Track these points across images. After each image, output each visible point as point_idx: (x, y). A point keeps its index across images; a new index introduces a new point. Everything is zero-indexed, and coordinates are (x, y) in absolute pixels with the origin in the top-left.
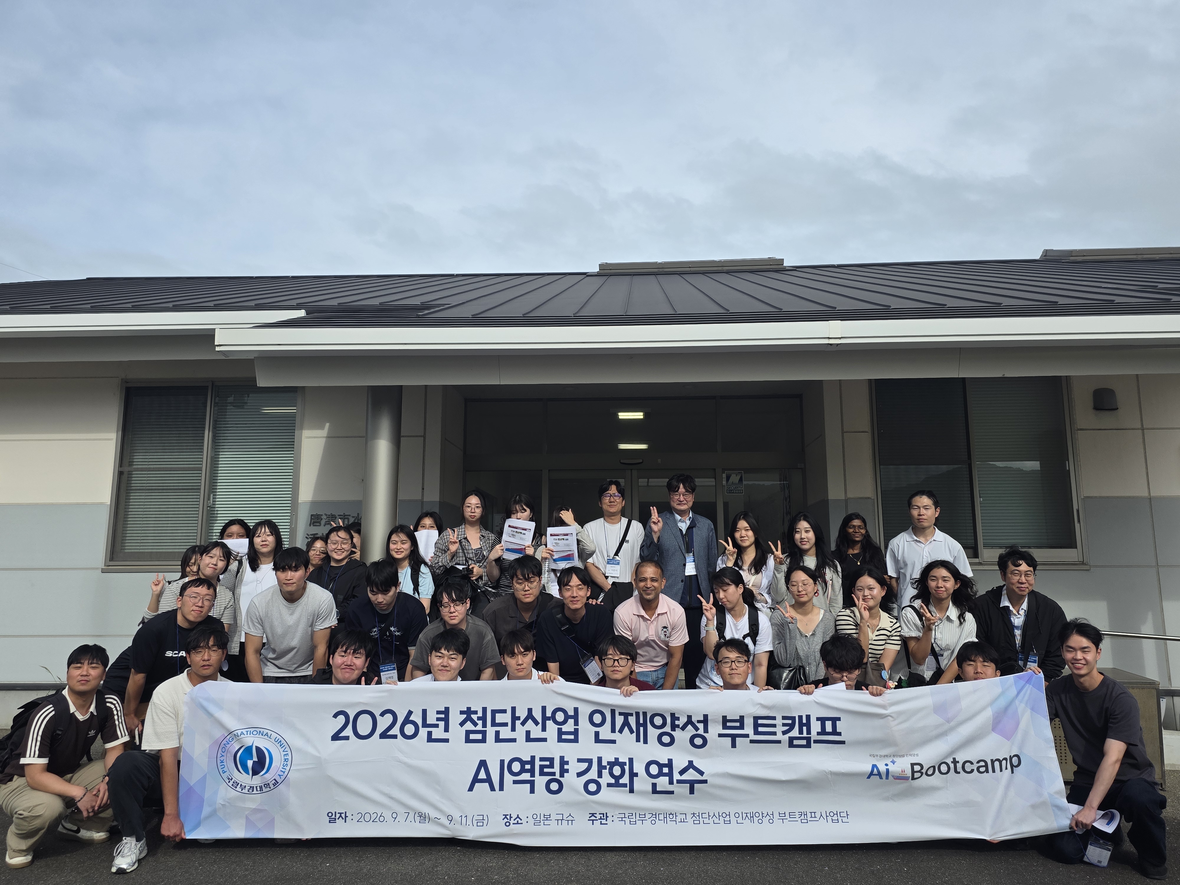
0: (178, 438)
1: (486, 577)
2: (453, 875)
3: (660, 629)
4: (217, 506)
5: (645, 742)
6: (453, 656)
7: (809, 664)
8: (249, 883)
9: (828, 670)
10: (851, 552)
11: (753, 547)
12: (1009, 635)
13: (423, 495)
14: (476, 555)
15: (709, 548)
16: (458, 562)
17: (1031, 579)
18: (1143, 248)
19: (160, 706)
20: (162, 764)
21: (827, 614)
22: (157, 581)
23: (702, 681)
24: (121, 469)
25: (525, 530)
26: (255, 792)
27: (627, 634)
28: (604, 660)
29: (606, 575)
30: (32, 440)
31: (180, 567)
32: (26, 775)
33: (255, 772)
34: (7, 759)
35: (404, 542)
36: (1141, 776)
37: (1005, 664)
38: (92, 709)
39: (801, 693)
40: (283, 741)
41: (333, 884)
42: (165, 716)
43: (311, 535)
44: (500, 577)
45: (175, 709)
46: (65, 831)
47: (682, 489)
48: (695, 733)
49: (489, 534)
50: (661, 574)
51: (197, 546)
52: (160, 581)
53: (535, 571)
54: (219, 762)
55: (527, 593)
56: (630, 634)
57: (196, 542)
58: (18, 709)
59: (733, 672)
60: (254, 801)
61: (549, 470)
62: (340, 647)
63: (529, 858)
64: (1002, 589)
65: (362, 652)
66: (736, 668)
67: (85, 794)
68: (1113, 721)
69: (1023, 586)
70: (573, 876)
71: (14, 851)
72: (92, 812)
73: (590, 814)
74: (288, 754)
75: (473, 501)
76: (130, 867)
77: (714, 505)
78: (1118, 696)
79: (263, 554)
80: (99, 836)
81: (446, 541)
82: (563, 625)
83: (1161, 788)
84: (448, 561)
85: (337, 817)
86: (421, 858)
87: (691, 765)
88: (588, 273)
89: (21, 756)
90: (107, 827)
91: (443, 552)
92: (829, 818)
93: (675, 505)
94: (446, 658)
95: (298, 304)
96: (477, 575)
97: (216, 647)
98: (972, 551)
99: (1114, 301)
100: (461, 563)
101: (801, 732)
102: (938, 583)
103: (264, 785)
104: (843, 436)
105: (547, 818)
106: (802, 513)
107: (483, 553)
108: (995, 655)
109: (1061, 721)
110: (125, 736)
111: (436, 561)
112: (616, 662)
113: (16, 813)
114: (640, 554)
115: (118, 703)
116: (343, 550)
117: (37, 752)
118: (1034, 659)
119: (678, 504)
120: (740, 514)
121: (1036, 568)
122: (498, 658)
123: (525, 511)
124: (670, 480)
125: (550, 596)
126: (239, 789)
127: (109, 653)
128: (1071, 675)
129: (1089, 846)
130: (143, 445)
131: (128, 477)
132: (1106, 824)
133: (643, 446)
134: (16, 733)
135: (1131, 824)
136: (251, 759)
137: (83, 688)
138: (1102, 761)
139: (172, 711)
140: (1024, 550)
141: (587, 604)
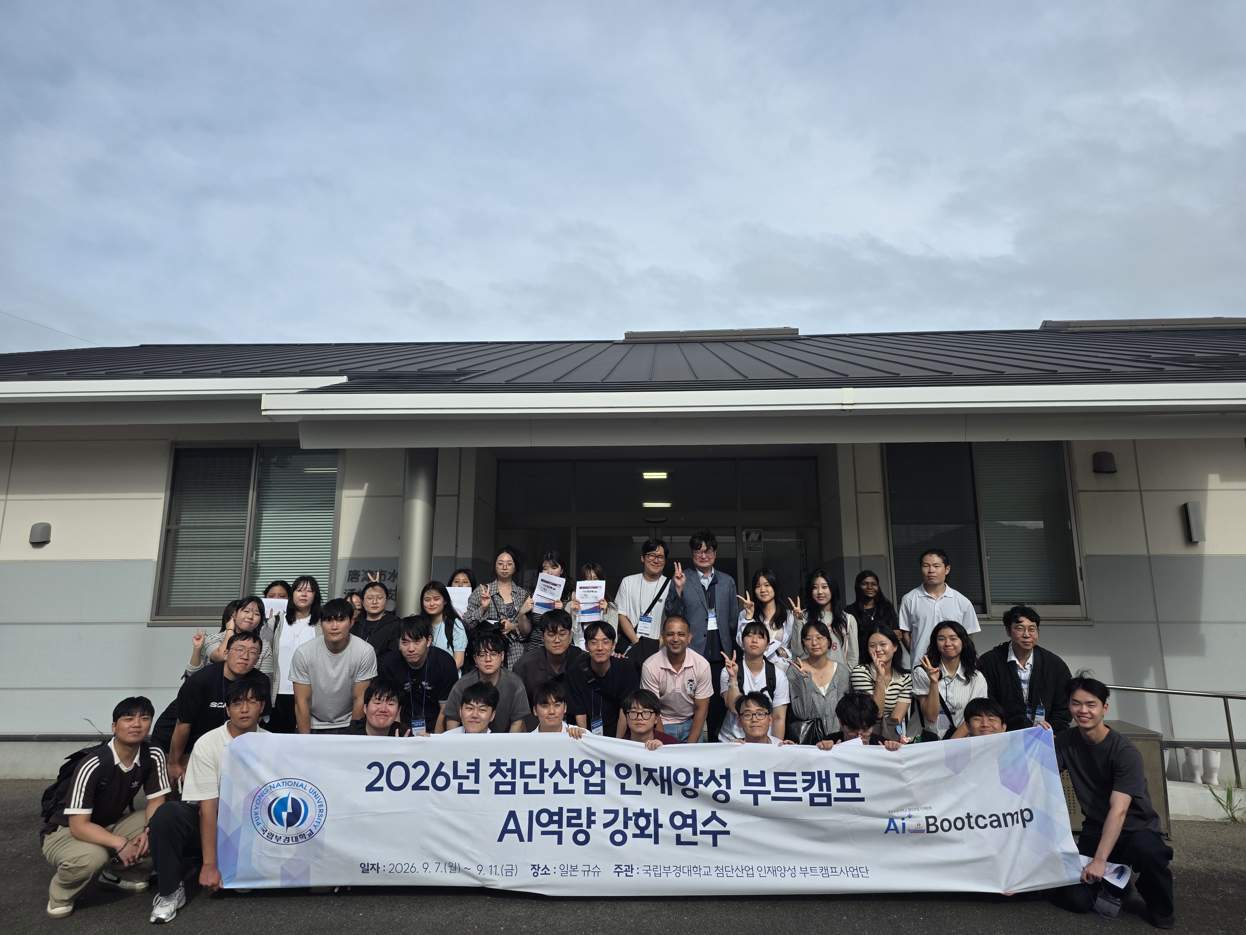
0: (223, 498)
1: (517, 632)
2: (483, 925)
3: (686, 682)
4: (259, 562)
5: (670, 793)
6: (483, 708)
7: (826, 716)
8: (284, 933)
9: (842, 724)
10: (865, 607)
11: (773, 602)
12: (1017, 689)
13: (456, 552)
14: (508, 610)
15: (730, 604)
16: (490, 617)
17: (1035, 634)
19: (201, 758)
20: (202, 814)
21: (842, 667)
22: (198, 636)
23: (722, 735)
24: (169, 527)
26: (291, 842)
27: (654, 687)
28: (628, 713)
29: (637, 631)
30: (85, 499)
33: (290, 824)
35: (436, 598)
36: (1148, 827)
38: (136, 760)
39: (820, 748)
40: (318, 792)
41: (366, 934)
42: (206, 768)
43: (349, 590)
44: (531, 631)
45: (216, 760)
46: (105, 881)
47: (704, 547)
48: (718, 789)
49: (520, 590)
50: (688, 629)
52: (201, 636)
53: (566, 624)
54: (253, 814)
55: (557, 645)
56: (657, 687)
57: (239, 597)
58: (65, 759)
59: (754, 724)
60: (290, 851)
61: (577, 528)
62: (374, 694)
64: (1009, 645)
65: (395, 700)
66: (757, 721)
67: (126, 845)
68: (1118, 774)
69: (1027, 640)
70: (599, 925)
71: (56, 901)
72: (133, 861)
73: (616, 865)
74: (322, 805)
75: (506, 557)
76: (169, 917)
77: (734, 561)
78: (1122, 750)
79: (301, 609)
80: (140, 885)
81: (479, 597)
82: (589, 678)
83: (1167, 839)
84: (481, 615)
85: (370, 868)
86: (451, 908)
87: (714, 816)
88: (615, 341)
90: (146, 877)
91: (476, 607)
92: (850, 873)
93: (697, 562)
94: (476, 710)
95: (341, 371)
96: (507, 630)
97: (255, 699)
98: (981, 607)
99: (1110, 370)
100: (493, 618)
101: (821, 789)
102: (946, 643)
103: (300, 836)
104: (856, 496)
105: (574, 869)
106: (820, 569)
107: (515, 608)
108: (1001, 709)
109: (1069, 772)
110: (167, 787)
111: (469, 616)
112: (640, 715)
113: (60, 864)
115: (161, 755)
116: (378, 605)
117: (81, 803)
118: (1042, 712)
119: (700, 562)
120: (760, 571)
121: (1039, 623)
122: (529, 709)
123: (558, 567)
124: (694, 537)
125: (579, 649)
126: (274, 840)
127: (154, 704)
128: (1077, 727)
130: (190, 504)
131: (175, 535)
132: (1119, 879)
133: (667, 505)
134: (62, 783)
135: (1140, 875)
136: (286, 810)
137: (131, 739)
138: (1109, 812)
139: (212, 762)
140: (1027, 606)
141: (612, 658)
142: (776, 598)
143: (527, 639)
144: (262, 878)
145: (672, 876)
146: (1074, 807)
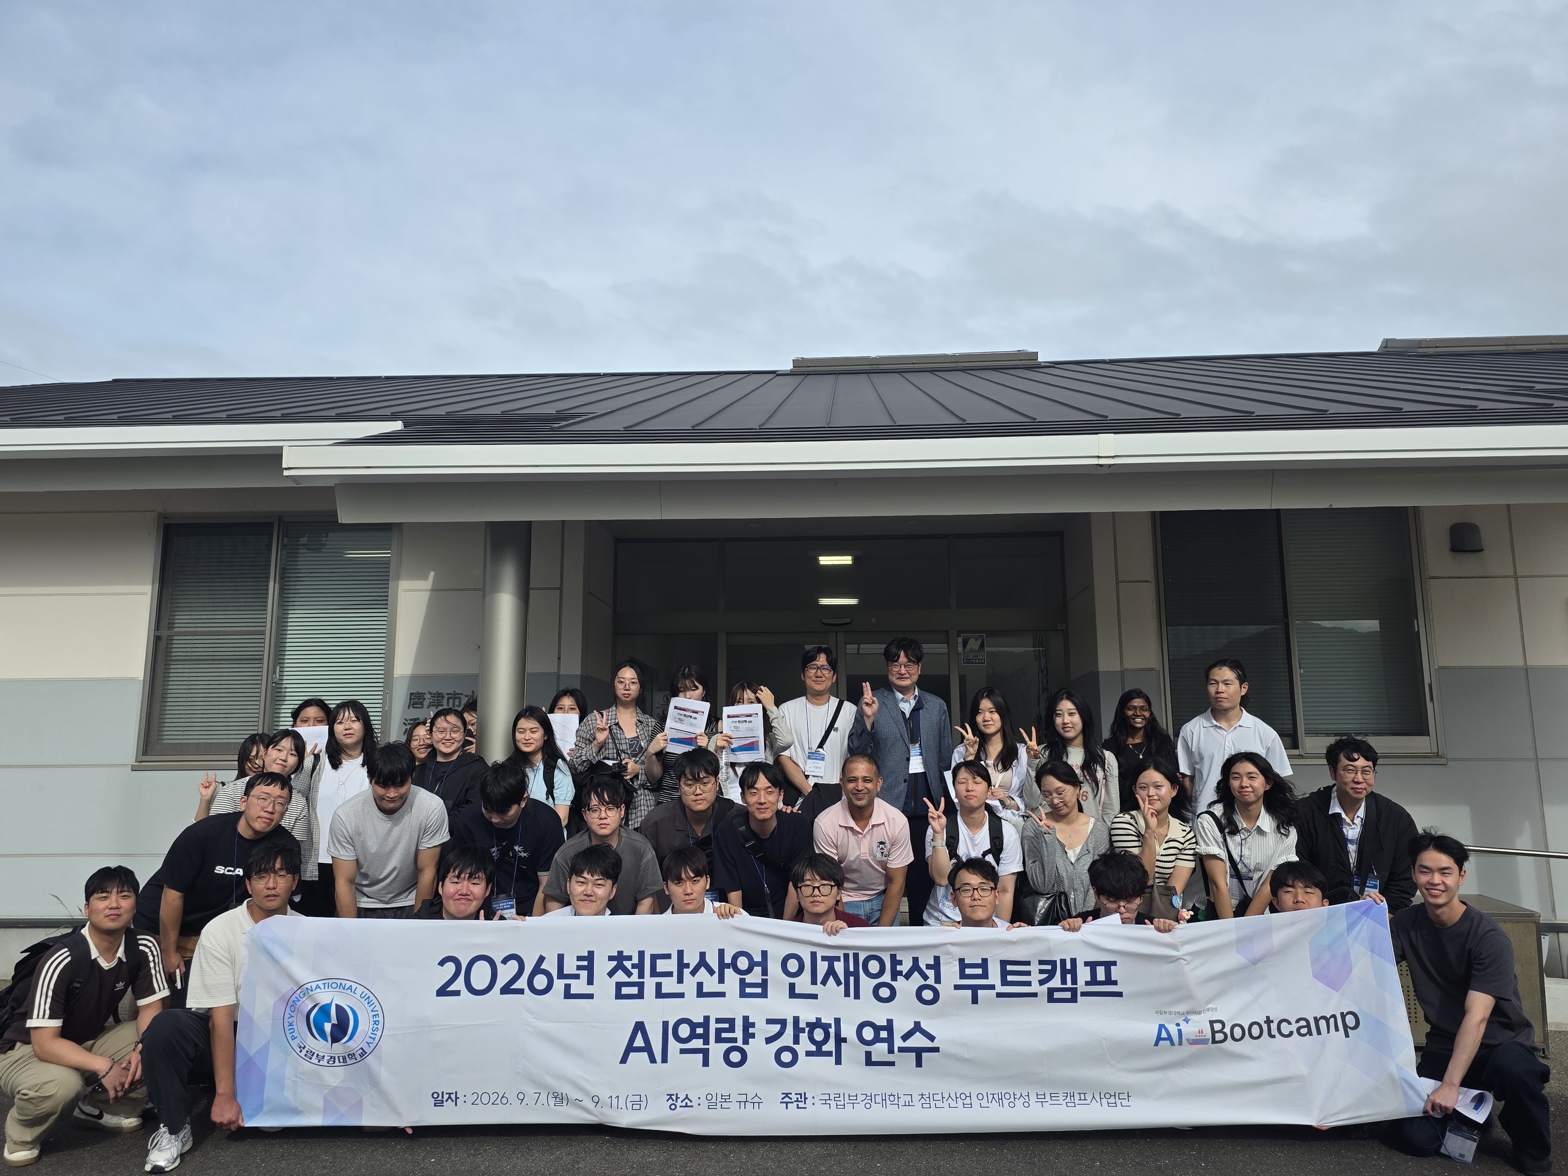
0: (233, 592)
1: (644, 776)
2: (600, 1174)
3: (875, 845)
4: (285, 682)
5: (857, 996)
6: (599, 882)
7: (1075, 890)
9: (1099, 898)
10: (1130, 741)
11: (999, 736)
12: (1341, 852)
13: (559, 666)
14: (631, 746)
15: (941, 736)
16: (607, 755)
17: (1370, 777)
18: (1515, 337)
19: (211, 950)
20: (213, 1026)
21: (1099, 823)
22: (207, 783)
23: (930, 915)
24: (158, 634)
25: (697, 712)
26: (337, 1063)
27: (832, 853)
28: (800, 888)
29: (806, 774)
30: (41, 595)
31: (237, 763)
32: (32, 1042)
33: (335, 1039)
34: (7, 1019)
35: (534, 729)
36: (1516, 1040)
37: (1335, 890)
38: (121, 953)
39: (1064, 929)
40: (372, 997)
42: (218, 963)
43: (410, 720)
44: (663, 776)
45: (232, 953)
46: (83, 1117)
47: (903, 658)
48: (923, 982)
49: (648, 718)
50: (876, 772)
51: (257, 734)
52: (211, 783)
53: (711, 769)
54: (286, 1024)
55: (699, 797)
56: (834, 851)
57: (257, 730)
58: (22, 952)
59: (976, 903)
60: (335, 1076)
61: (727, 633)
62: (452, 870)
63: (701, 1151)
64: (1332, 790)
65: (481, 876)
66: (980, 898)
67: (111, 1067)
68: (1478, 967)
69: (1359, 786)
71: (15, 1143)
72: (121, 1090)
73: (783, 1094)
74: (378, 1014)
75: (628, 674)
76: (170, 1164)
77: (946, 679)
78: (1484, 935)
79: (348, 746)
80: (130, 1122)
81: (591, 728)
82: (747, 841)
83: (1543, 1055)
84: (594, 754)
85: (445, 1099)
87: (917, 1027)
88: (778, 371)
89: (27, 1017)
90: (139, 1110)
91: (587, 742)
92: (1104, 1101)
93: (894, 679)
94: (590, 884)
95: (393, 414)
96: (631, 773)
97: (285, 871)
98: (1291, 740)
99: (1477, 407)
100: (610, 757)
101: (1064, 981)
102: (1242, 782)
103: (348, 1055)
104: (1117, 587)
105: (726, 1099)
106: (1065, 689)
107: (640, 744)
108: (1321, 877)
109: (1409, 966)
110: (163, 989)
111: (578, 754)
112: (816, 890)
113: (18, 1092)
114: (848, 744)
115: (154, 945)
116: (453, 741)
117: (48, 1012)
118: (1375, 883)
119: (899, 679)
120: (983, 690)
121: (1376, 762)
122: (661, 885)
123: (697, 688)
124: (889, 645)
125: (730, 802)
126: (314, 1060)
128: (1423, 904)
129: (1448, 1133)
130: (187, 601)
131: (167, 644)
132: (1477, 1110)
133: (853, 601)
134: (18, 986)
135: (1505, 1104)
136: (329, 1020)
137: (109, 925)
138: (1464, 1019)
139: (227, 955)
140: (1359, 738)
141: (779, 813)
142: (1003, 730)
143: (656, 787)
144: (296, 1112)
145: (860, 1107)
146: (1416, 1013)
